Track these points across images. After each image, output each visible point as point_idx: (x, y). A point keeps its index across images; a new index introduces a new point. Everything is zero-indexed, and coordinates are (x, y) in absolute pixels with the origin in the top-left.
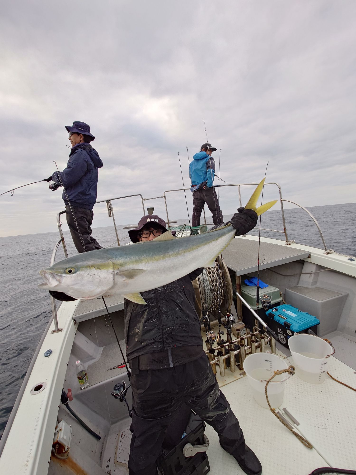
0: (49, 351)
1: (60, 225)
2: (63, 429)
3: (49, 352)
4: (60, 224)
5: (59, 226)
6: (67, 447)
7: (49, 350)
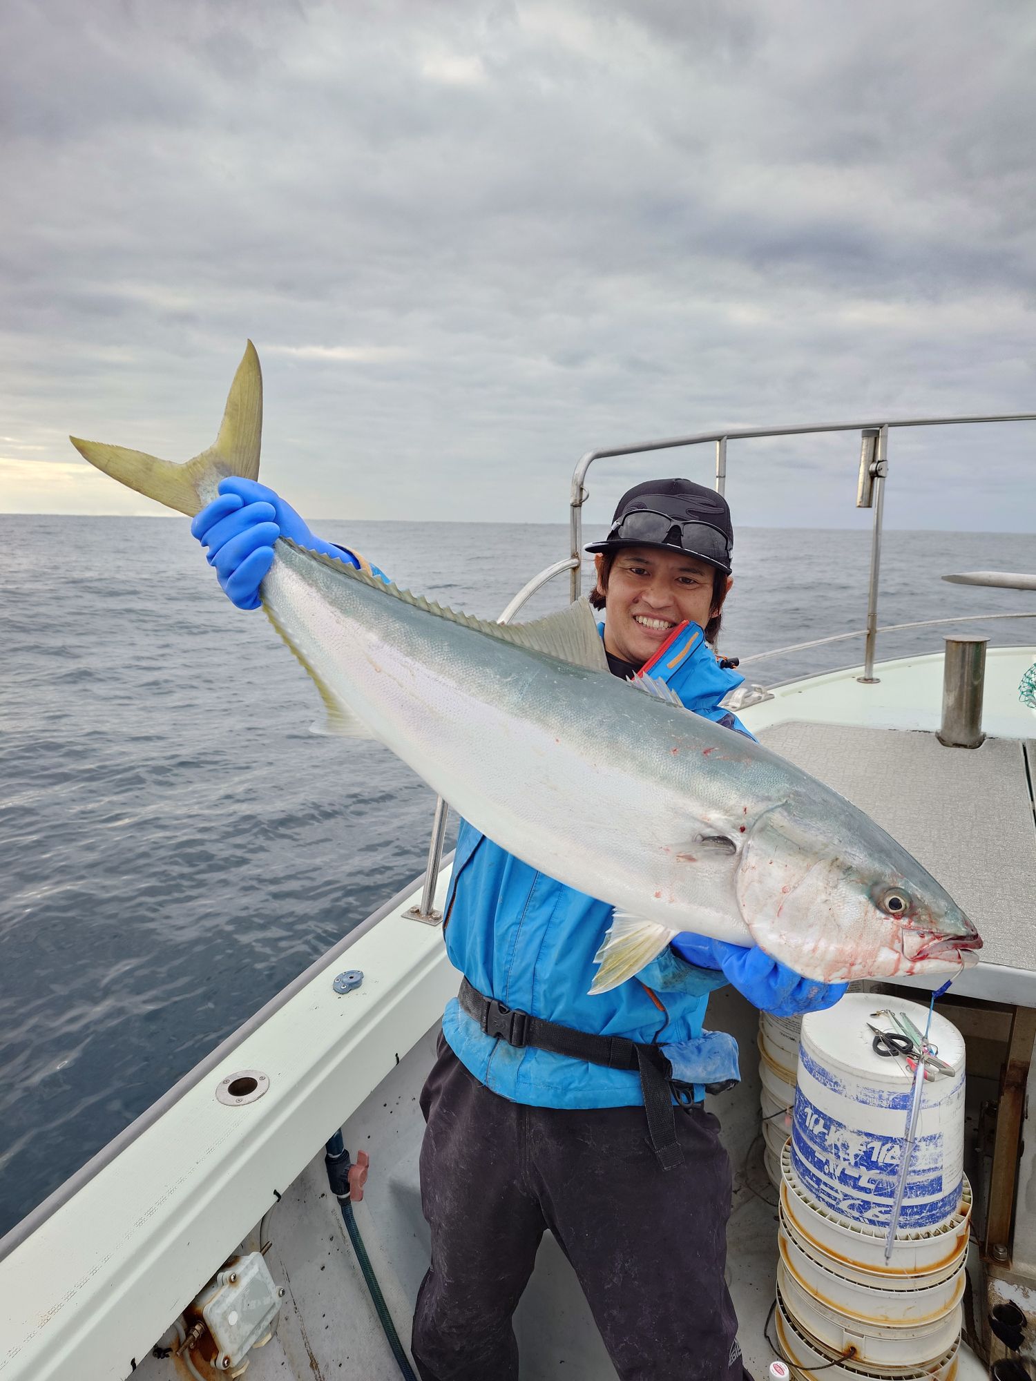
0: (350, 975)
1: (581, 502)
2: (244, 1282)
3: (351, 978)
4: (578, 498)
5: (575, 506)
6: (226, 1358)
7: (352, 972)
